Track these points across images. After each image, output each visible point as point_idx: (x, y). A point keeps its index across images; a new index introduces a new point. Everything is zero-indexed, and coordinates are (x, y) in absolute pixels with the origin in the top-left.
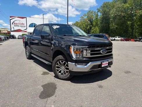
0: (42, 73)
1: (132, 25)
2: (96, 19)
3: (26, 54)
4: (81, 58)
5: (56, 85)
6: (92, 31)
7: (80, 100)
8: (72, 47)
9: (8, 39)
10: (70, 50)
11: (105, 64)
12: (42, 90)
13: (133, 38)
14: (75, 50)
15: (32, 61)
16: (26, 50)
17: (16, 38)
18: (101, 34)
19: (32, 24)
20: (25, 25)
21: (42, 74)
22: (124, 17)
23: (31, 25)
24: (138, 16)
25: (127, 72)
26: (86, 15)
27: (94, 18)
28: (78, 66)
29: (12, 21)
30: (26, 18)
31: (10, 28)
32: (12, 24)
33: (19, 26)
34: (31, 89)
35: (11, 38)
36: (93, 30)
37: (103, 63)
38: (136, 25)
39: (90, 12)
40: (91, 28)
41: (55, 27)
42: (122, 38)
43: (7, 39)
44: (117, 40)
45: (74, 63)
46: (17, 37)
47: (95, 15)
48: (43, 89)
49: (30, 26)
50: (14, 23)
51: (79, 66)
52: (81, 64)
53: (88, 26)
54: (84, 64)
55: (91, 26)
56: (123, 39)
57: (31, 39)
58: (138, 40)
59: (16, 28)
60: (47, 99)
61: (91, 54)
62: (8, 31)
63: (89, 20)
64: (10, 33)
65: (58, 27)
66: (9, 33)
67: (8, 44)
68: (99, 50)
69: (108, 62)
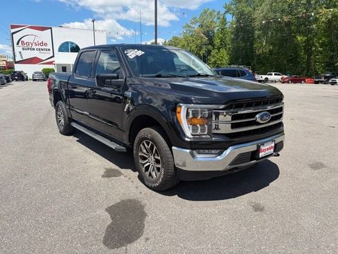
0: (102, 172)
1: (308, 44)
2: (222, 29)
3: (58, 122)
4: (206, 136)
5: (142, 207)
6: (213, 60)
7: (212, 249)
8: (183, 107)
9: (8, 81)
10: (178, 114)
11: (266, 149)
12: (109, 222)
13: (310, 77)
14: (191, 116)
15: (73, 139)
16: (57, 111)
17: (27, 80)
18: (234, 67)
19: (67, 43)
20: (49, 46)
21: (103, 176)
22: (288, 24)
23: (65, 47)
24: (323, 22)
25: (317, 166)
26: (197, 22)
27: (217, 28)
28: (198, 156)
29: (16, 37)
30: (51, 28)
31: (12, 55)
32: (18, 44)
33: (34, 49)
34: (80, 219)
35: (17, 80)
36: (214, 57)
37: (263, 148)
38: (317, 45)
39: (206, 12)
40: (209, 52)
41: (132, 54)
42: (285, 76)
43: (5, 81)
44: (272, 81)
45: (188, 151)
46: (30, 76)
47: (218, 21)
48: (112, 219)
49: (61, 50)
50: (23, 42)
51: (200, 157)
52: (207, 151)
53: (201, 48)
54: (213, 152)
55: (210, 47)
56: (286, 78)
57: (70, 84)
58: (323, 79)
59: (28, 55)
60: (124, 248)
61: (233, 126)
62: (6, 62)
63: (205, 34)
64: (13, 68)
65: (140, 53)
66: (10, 66)
67: (9, 95)
68: (253, 115)
69: (273, 145)
